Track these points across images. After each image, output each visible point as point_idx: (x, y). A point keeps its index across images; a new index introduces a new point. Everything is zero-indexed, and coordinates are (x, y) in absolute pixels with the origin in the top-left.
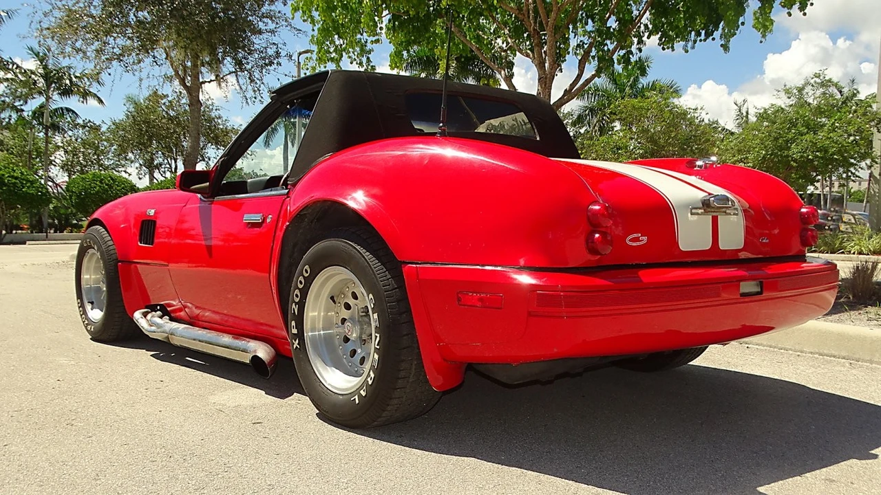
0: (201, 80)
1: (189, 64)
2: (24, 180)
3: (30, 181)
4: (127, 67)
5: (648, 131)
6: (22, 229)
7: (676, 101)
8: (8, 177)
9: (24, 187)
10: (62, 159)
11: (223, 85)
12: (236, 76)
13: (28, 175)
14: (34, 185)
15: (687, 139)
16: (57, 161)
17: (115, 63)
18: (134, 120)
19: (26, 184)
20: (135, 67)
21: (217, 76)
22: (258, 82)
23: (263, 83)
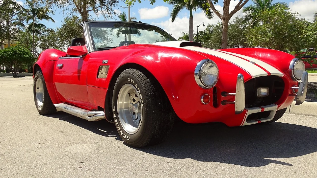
0: (87, 10)
1: (82, 3)
2: (23, 52)
3: (26, 52)
4: (58, 6)
5: (275, 24)
6: (25, 71)
7: (287, 11)
8: (18, 51)
9: (24, 55)
10: (40, 43)
11: (96, 12)
12: (101, 8)
13: (25, 50)
14: (28, 54)
15: (291, 27)
16: (38, 44)
17: (53, 4)
18: (66, 27)
19: (25, 53)
20: (61, 5)
21: (93, 8)
22: (110, 10)
23: (112, 10)
